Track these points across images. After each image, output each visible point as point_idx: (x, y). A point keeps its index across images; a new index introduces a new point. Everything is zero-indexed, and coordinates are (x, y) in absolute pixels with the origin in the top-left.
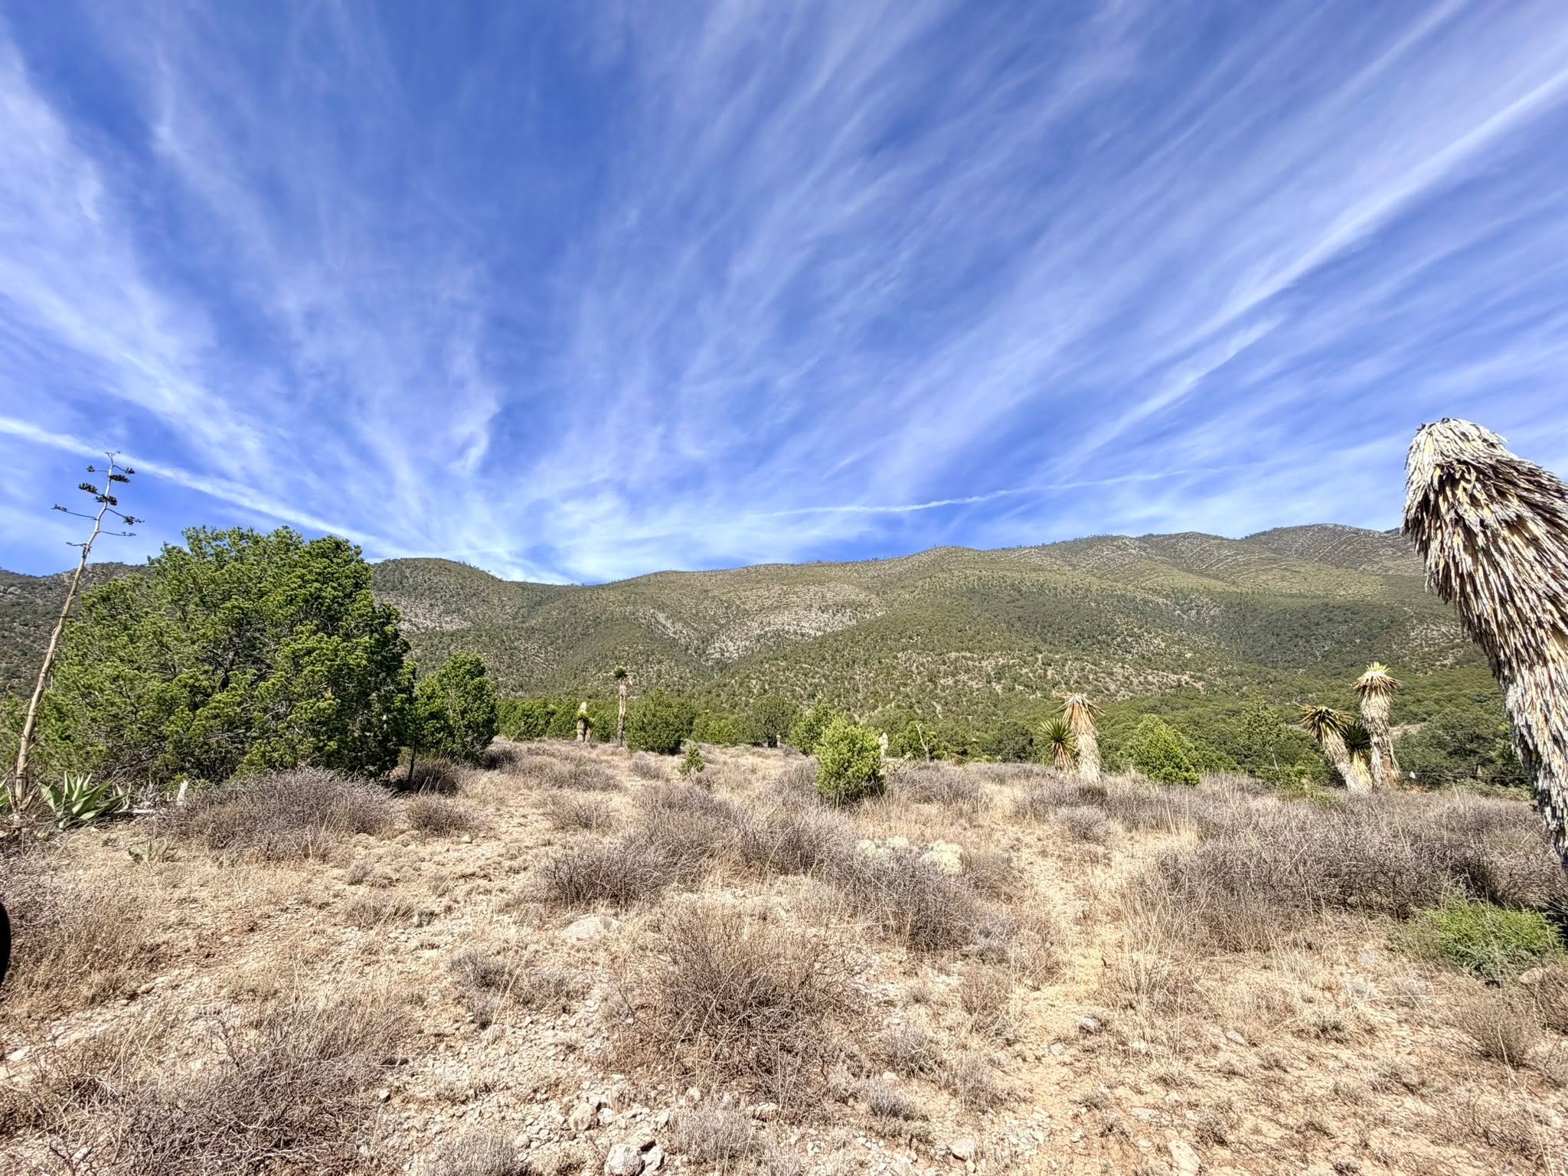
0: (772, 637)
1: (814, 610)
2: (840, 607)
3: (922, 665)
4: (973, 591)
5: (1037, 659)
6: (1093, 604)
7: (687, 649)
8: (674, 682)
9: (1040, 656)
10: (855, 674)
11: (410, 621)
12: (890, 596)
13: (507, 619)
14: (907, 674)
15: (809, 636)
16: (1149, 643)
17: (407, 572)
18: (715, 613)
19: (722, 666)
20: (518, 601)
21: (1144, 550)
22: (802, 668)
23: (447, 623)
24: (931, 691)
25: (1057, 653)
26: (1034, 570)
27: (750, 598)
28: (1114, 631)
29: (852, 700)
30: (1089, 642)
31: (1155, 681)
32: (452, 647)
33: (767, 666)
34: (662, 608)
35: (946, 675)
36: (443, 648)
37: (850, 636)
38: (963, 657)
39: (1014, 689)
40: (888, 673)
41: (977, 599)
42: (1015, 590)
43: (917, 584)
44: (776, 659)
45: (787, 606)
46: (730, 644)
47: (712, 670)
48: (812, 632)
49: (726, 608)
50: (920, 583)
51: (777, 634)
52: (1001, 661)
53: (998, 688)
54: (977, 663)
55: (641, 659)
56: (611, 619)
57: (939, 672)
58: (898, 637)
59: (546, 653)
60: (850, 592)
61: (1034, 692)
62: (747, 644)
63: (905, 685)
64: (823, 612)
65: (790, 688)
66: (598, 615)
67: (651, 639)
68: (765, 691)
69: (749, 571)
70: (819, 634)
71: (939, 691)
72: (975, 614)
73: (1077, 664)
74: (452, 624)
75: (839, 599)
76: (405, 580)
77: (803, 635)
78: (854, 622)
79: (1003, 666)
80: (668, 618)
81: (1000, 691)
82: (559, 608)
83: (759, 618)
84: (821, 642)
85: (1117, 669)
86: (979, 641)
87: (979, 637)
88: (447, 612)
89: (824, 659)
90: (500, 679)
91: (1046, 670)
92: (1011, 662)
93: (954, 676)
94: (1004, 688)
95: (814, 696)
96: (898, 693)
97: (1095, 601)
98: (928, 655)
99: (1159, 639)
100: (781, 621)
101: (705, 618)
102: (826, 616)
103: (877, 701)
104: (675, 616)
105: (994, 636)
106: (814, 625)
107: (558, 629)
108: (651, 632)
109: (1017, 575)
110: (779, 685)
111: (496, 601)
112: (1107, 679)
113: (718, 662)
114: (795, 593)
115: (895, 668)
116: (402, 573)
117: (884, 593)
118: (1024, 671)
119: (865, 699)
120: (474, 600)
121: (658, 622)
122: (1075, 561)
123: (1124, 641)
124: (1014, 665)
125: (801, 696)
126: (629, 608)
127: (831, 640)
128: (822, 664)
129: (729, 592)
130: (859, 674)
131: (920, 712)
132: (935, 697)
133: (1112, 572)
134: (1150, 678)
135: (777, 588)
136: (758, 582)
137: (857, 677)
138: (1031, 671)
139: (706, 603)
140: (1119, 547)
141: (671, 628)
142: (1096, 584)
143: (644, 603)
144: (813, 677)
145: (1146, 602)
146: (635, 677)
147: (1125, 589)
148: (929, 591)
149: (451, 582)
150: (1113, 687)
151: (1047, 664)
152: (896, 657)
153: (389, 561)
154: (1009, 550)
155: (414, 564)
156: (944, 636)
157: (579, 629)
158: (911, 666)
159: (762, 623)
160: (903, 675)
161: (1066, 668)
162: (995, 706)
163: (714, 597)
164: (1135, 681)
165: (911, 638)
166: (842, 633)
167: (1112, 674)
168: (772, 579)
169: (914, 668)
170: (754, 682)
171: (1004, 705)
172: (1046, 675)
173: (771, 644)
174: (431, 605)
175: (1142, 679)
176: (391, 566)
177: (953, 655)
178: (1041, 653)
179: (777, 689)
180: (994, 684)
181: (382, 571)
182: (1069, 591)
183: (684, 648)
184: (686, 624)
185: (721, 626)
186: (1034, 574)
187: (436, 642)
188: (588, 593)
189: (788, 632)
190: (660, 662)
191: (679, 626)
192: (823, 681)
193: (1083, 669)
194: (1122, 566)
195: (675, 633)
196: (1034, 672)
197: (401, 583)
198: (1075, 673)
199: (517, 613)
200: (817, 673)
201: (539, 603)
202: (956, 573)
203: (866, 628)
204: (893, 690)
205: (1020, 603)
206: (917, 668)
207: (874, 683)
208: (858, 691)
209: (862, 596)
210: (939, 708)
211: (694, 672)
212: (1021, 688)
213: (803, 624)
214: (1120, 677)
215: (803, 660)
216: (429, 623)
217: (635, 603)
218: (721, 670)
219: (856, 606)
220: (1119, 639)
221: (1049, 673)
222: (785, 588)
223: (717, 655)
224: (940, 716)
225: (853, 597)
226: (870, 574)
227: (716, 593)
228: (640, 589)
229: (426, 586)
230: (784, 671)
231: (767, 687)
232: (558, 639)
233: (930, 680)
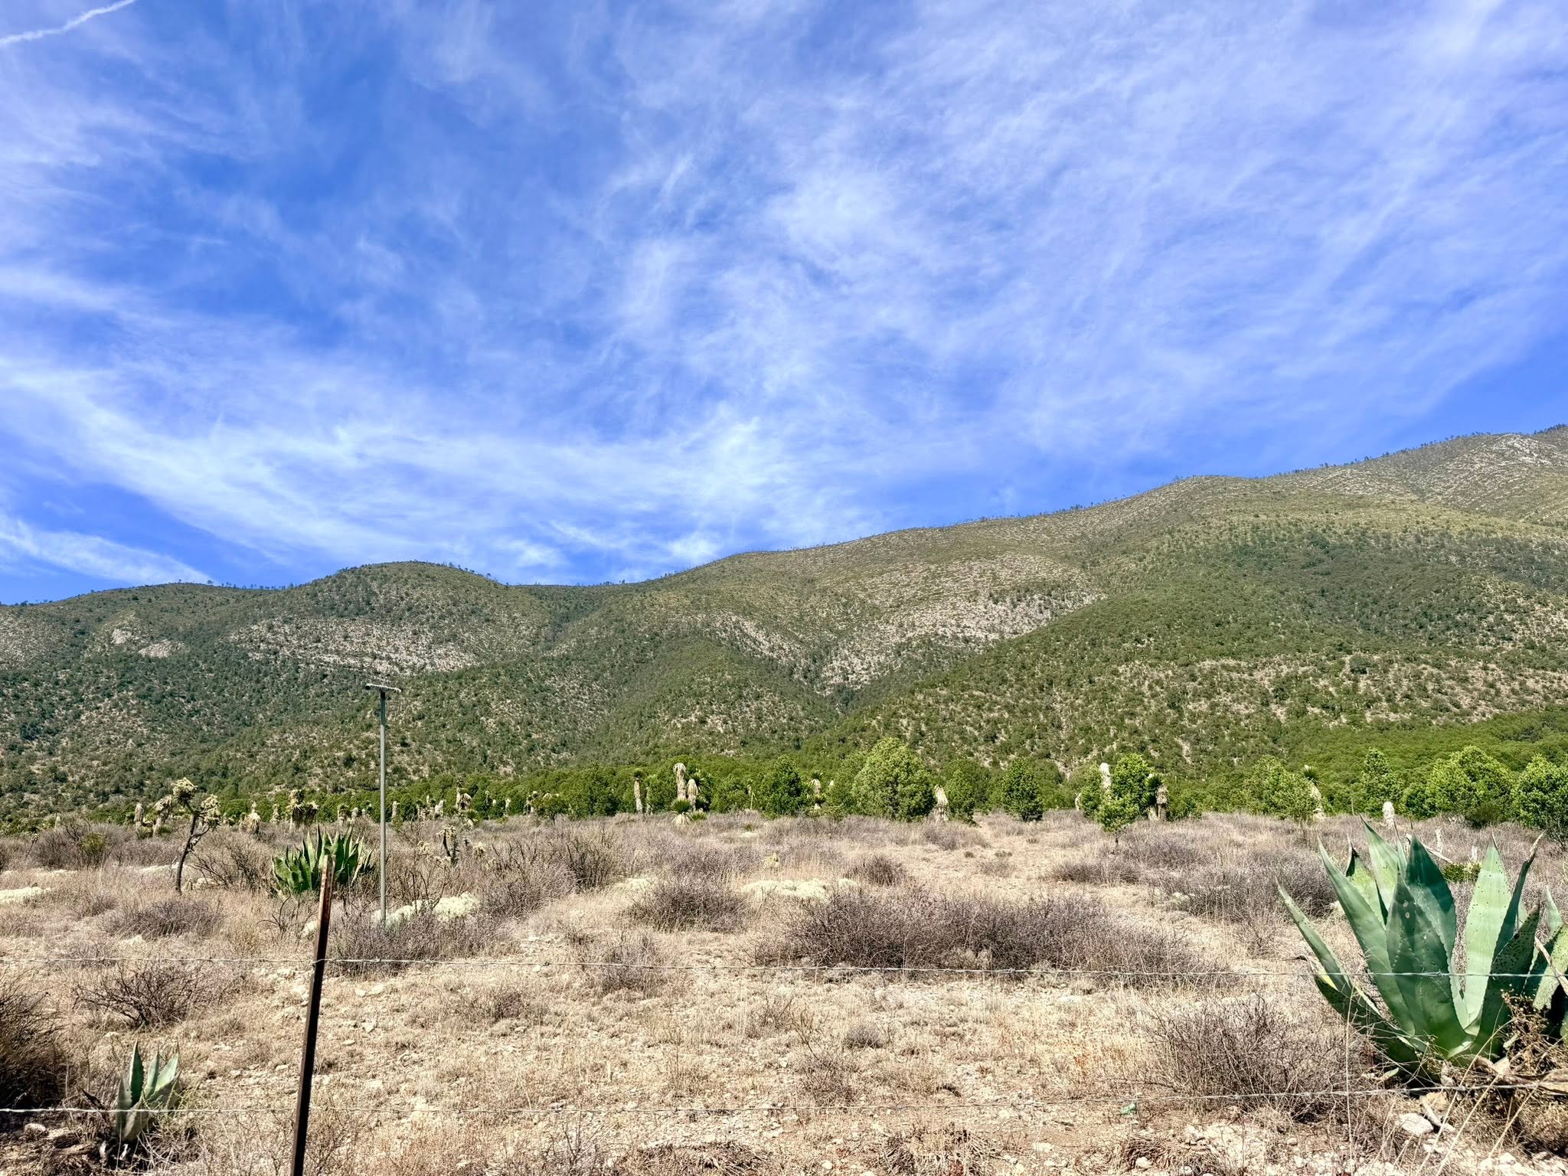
0: (919, 647)
1: (981, 599)
2: (1023, 592)
3: (1158, 682)
4: (1244, 551)
5: (1343, 663)
6: (1453, 559)
7: (792, 673)
8: (782, 725)
9: (1347, 659)
10: (1054, 701)
11: (389, 658)
12: (1104, 568)
13: (524, 646)
14: (1135, 698)
15: (977, 641)
16: (1542, 622)
17: (375, 585)
18: (828, 615)
19: (847, 696)
20: (536, 617)
21: (1548, 456)
22: (972, 696)
23: (440, 657)
24: (1174, 723)
25: (1376, 650)
26: (1349, 506)
27: (881, 589)
28: (1480, 605)
29: (1052, 742)
30: (1441, 625)
31: (1539, 687)
32: (462, 695)
33: (920, 697)
34: (748, 611)
35: (1197, 696)
36: (450, 698)
37: (1043, 641)
38: (1224, 667)
39: (1305, 712)
40: (1105, 699)
41: (1250, 564)
42: (1316, 543)
43: (1148, 545)
44: (934, 686)
45: (938, 596)
46: (856, 660)
47: (833, 703)
48: (980, 634)
49: (845, 605)
50: (1154, 543)
51: (926, 642)
52: (1285, 670)
53: (1280, 713)
54: (1246, 676)
55: (731, 694)
56: (677, 636)
57: (1185, 692)
58: (1117, 640)
59: (591, 692)
60: (1037, 567)
61: (1337, 717)
62: (882, 658)
63: (1132, 715)
64: (996, 603)
65: (957, 728)
66: (655, 629)
67: (740, 662)
68: (922, 734)
69: (874, 545)
70: (993, 636)
71: (1186, 722)
72: (1248, 589)
73: (1409, 668)
74: (451, 660)
75: (1021, 578)
76: (373, 600)
77: (967, 640)
78: (1048, 614)
79: (1289, 678)
80: (759, 627)
81: (1283, 718)
82: (600, 625)
83: (896, 618)
84: (998, 653)
85: (1475, 672)
86: (1250, 640)
87: (1250, 633)
88: (438, 641)
89: (1004, 681)
90: (534, 736)
91: (1356, 681)
92: (1301, 670)
93: (1209, 697)
94: (1289, 712)
95: (994, 738)
96: (1120, 727)
97: (1458, 553)
98: (1167, 667)
99: (1561, 614)
100: (929, 620)
101: (813, 623)
102: (1000, 607)
103: (1089, 741)
104: (769, 624)
105: (1276, 629)
106: (984, 623)
107: (602, 655)
108: (737, 650)
109: (1320, 517)
110: (940, 724)
111: (504, 620)
112: (1458, 689)
113: (840, 689)
114: (949, 574)
115: (1114, 689)
116: (367, 587)
117: (1094, 563)
118: (1322, 683)
119: (1071, 738)
120: (474, 620)
121: (746, 635)
122: (1422, 483)
123: (1500, 620)
124: (1305, 675)
125: (976, 740)
126: (701, 617)
127: (1012, 651)
128: (1003, 688)
129: (847, 580)
130: (1059, 699)
131: (1156, 755)
132: (1182, 731)
133: (1489, 499)
134: (1530, 683)
135: (920, 568)
136: (890, 561)
137: (1058, 706)
138: (1334, 684)
139: (813, 600)
140: (1501, 454)
141: (765, 643)
142: (1458, 523)
143: (720, 607)
144: (990, 710)
145: (1547, 548)
146: (725, 722)
147: (1511, 528)
148: (1169, 556)
149: (435, 595)
150: (1466, 702)
151: (1359, 670)
152: (1115, 673)
153: (345, 570)
154: (1307, 472)
155: (383, 573)
156: (1192, 635)
157: (632, 654)
158: (1140, 685)
159: (901, 626)
160: (1129, 700)
161: (1390, 676)
162: (1275, 741)
163: (825, 590)
164: (1505, 689)
165: (1138, 640)
166: (1029, 638)
167: (1466, 680)
168: (911, 555)
169: (1145, 688)
170: (905, 722)
171: (1288, 738)
172: (1355, 688)
173: (920, 658)
174: (415, 633)
175: (1516, 685)
176: (351, 578)
177: (1208, 664)
178: (1349, 652)
179: (940, 730)
180: (1273, 706)
181: (339, 587)
182: (1411, 539)
183: (786, 671)
184: (786, 634)
185: (840, 634)
186: (1350, 514)
187: (439, 687)
188: (637, 597)
189: (943, 637)
190: (758, 697)
191: (776, 638)
192: (1006, 716)
193: (1417, 676)
194: (1508, 486)
195: (772, 650)
196: (1337, 685)
197: (368, 603)
198: (1405, 682)
199: (537, 635)
200: (996, 702)
201: (567, 618)
202: (1215, 522)
203: (1066, 628)
204: (1113, 723)
205: (1324, 567)
206: (1150, 687)
207: (1084, 714)
208: (1060, 727)
209: (1057, 573)
210: (1186, 747)
211: (809, 708)
212: (1317, 710)
213: (965, 622)
214: (1480, 685)
215: (972, 684)
216: (415, 659)
217: (707, 609)
218: (846, 701)
219: (1048, 589)
220: (1491, 619)
221: (1362, 685)
222: (933, 567)
223: (838, 680)
224: (1189, 760)
225: (1043, 574)
226: (1069, 534)
227: (827, 583)
228: (713, 585)
229: (403, 604)
230: (946, 702)
231: (924, 728)
232: (604, 671)
233: (1172, 706)
